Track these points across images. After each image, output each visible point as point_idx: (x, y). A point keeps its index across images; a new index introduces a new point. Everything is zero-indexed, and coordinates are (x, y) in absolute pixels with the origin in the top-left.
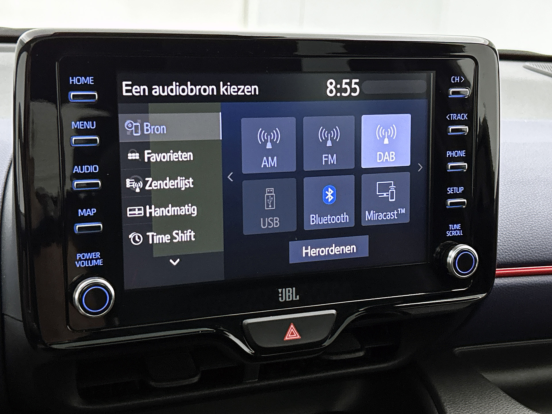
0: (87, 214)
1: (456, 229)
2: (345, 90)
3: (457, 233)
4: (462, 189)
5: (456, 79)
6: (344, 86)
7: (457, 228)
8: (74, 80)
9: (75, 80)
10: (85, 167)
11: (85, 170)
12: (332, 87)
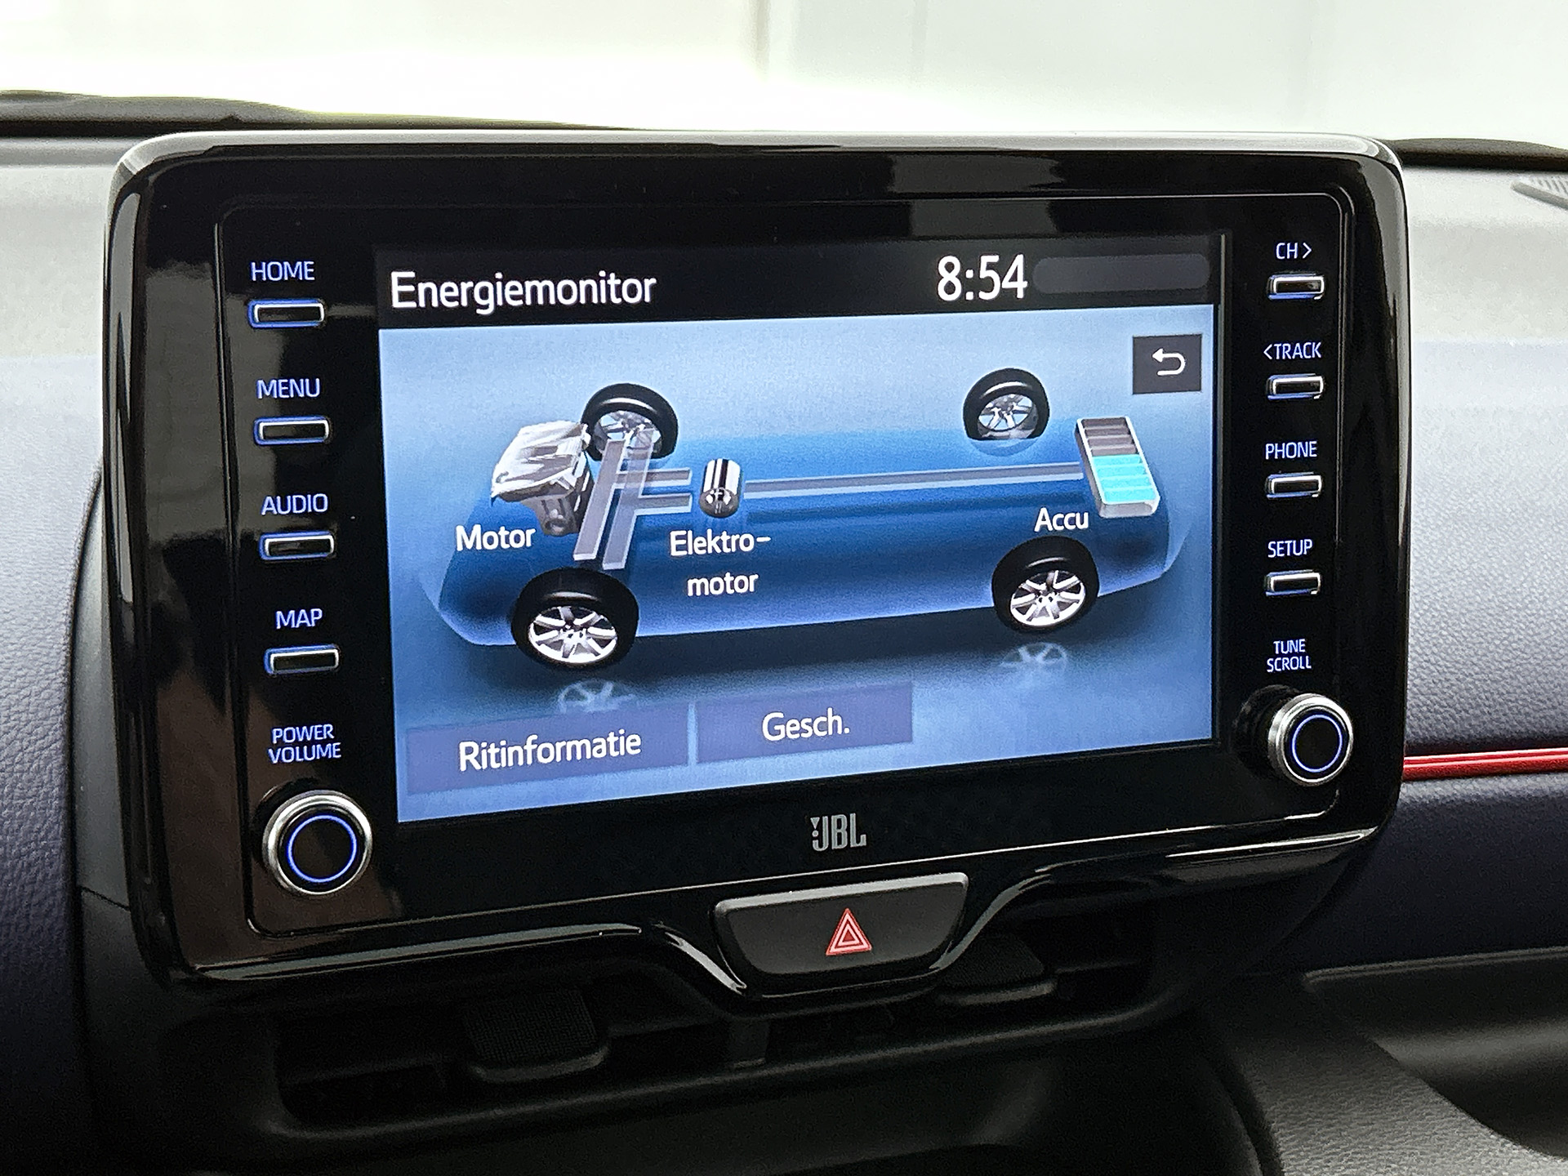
0: (299, 622)
1: (1294, 654)
2: (988, 284)
3: (1295, 664)
4: (1308, 544)
5: (1289, 250)
6: (984, 273)
7: (1296, 651)
8: (263, 271)
9: (266, 271)
10: (292, 500)
11: (292, 507)
12: (951, 277)
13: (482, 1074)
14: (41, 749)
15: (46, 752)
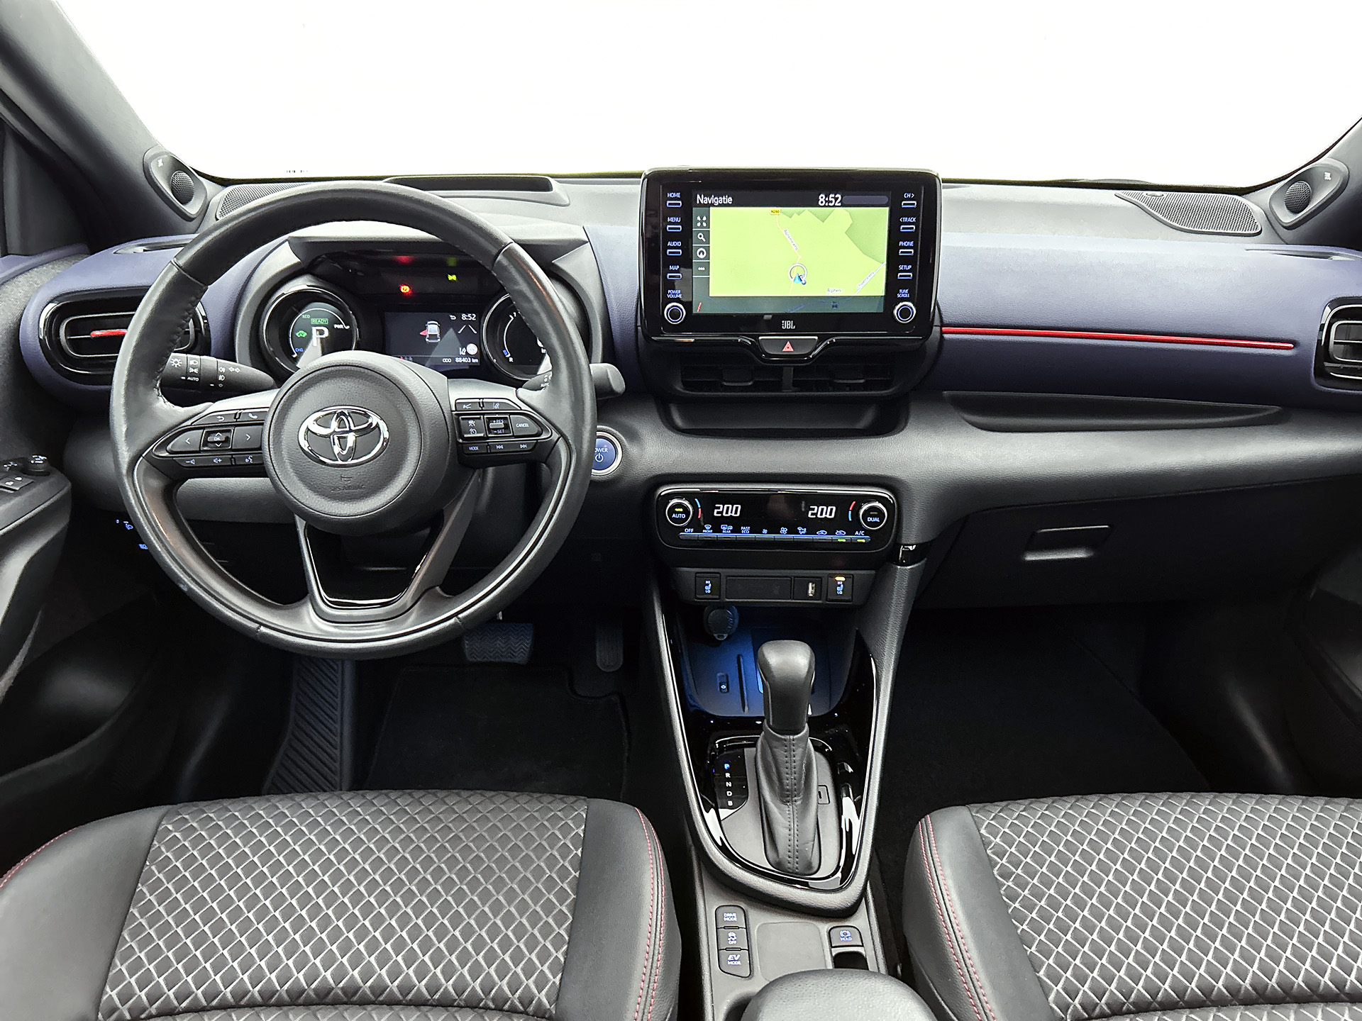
0: (674, 269)
1: (903, 293)
2: (832, 202)
3: (904, 295)
4: (910, 267)
5: (908, 195)
6: (830, 199)
10: (674, 243)
11: (674, 245)
12: (823, 200)
13: (725, 384)
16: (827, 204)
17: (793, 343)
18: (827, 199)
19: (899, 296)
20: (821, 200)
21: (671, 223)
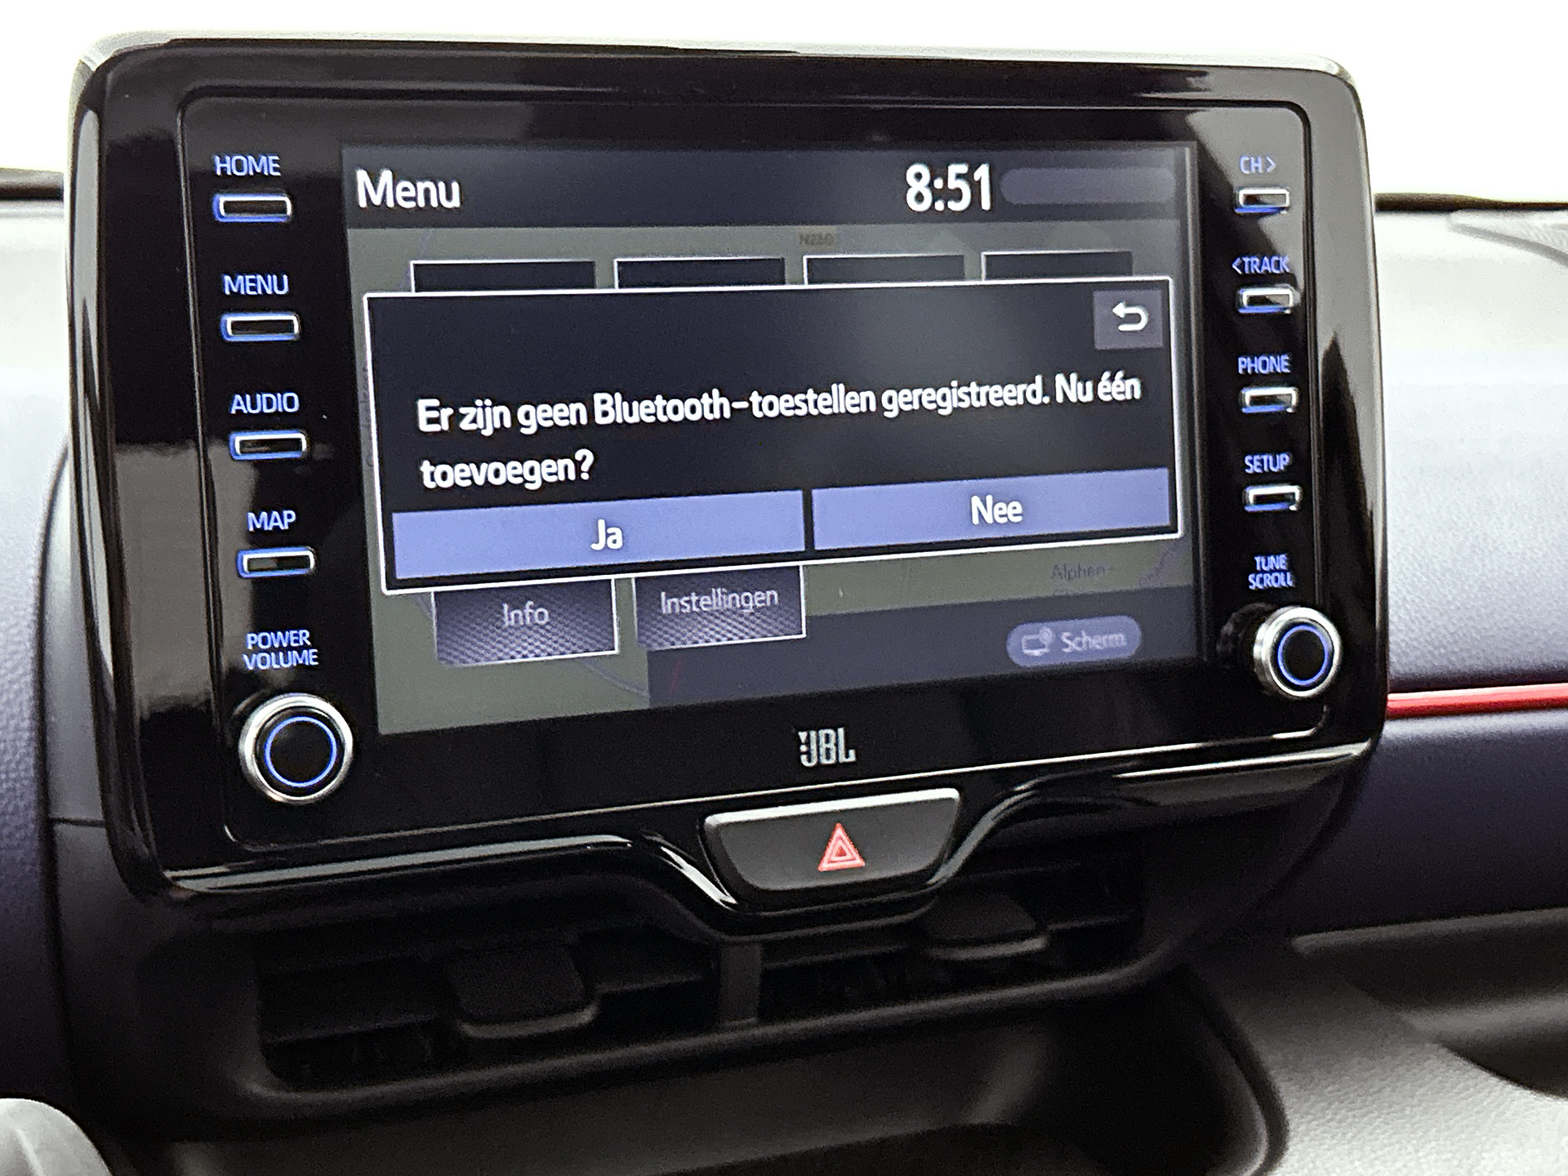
0: (272, 524)
1: (1276, 570)
2: (957, 195)
3: (1276, 581)
4: (1284, 459)
5: (1254, 165)
6: (953, 184)
7: (1278, 568)
8: (227, 165)
9: (230, 166)
10: (262, 398)
11: (262, 407)
12: (921, 186)
13: (469, 1030)
14: (11, 682)
15: (15, 687)
16: (939, 206)
17: (857, 825)
18: (938, 184)
19: (1255, 583)
20: (917, 186)
21: (240, 303)
